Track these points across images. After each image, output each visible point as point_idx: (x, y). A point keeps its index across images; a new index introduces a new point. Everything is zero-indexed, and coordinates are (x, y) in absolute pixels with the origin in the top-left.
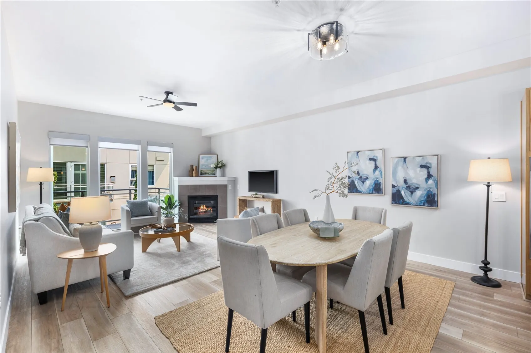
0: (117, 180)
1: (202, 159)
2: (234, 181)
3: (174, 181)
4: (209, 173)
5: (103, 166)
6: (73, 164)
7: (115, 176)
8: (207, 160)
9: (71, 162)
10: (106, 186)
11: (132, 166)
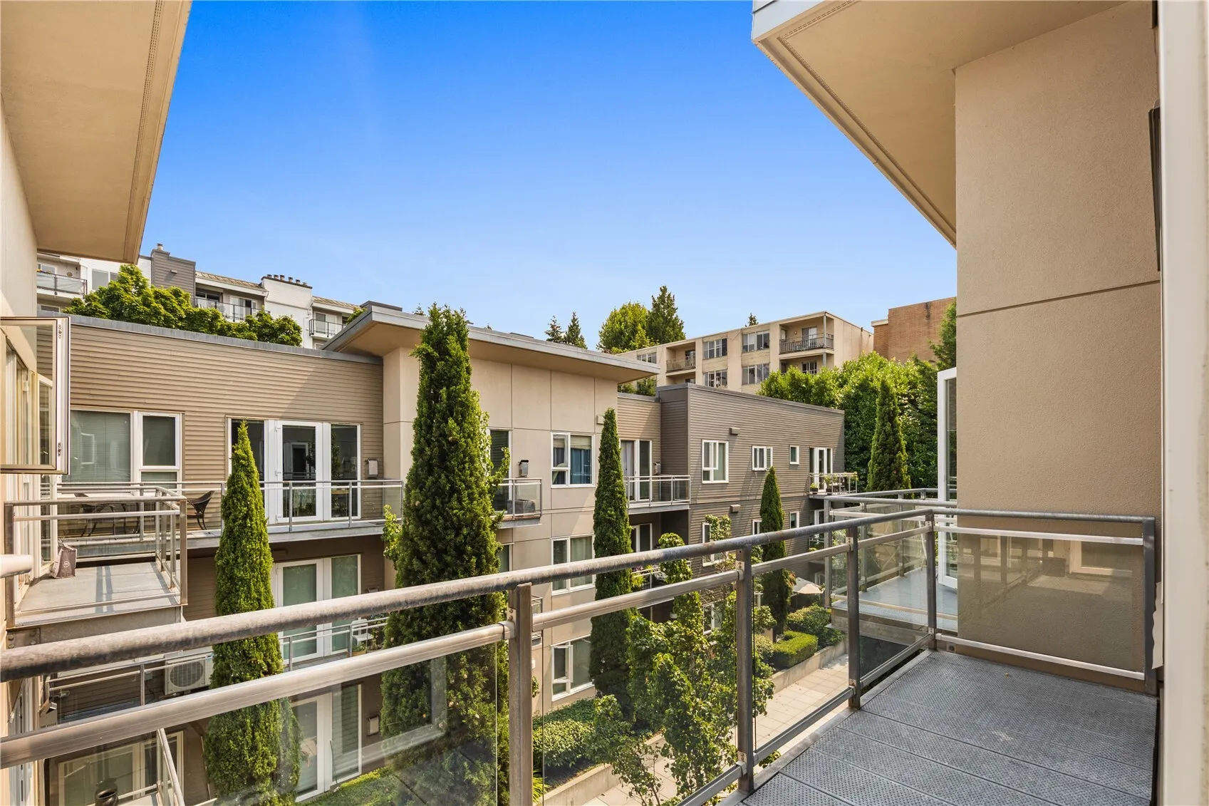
7: (527, 461)
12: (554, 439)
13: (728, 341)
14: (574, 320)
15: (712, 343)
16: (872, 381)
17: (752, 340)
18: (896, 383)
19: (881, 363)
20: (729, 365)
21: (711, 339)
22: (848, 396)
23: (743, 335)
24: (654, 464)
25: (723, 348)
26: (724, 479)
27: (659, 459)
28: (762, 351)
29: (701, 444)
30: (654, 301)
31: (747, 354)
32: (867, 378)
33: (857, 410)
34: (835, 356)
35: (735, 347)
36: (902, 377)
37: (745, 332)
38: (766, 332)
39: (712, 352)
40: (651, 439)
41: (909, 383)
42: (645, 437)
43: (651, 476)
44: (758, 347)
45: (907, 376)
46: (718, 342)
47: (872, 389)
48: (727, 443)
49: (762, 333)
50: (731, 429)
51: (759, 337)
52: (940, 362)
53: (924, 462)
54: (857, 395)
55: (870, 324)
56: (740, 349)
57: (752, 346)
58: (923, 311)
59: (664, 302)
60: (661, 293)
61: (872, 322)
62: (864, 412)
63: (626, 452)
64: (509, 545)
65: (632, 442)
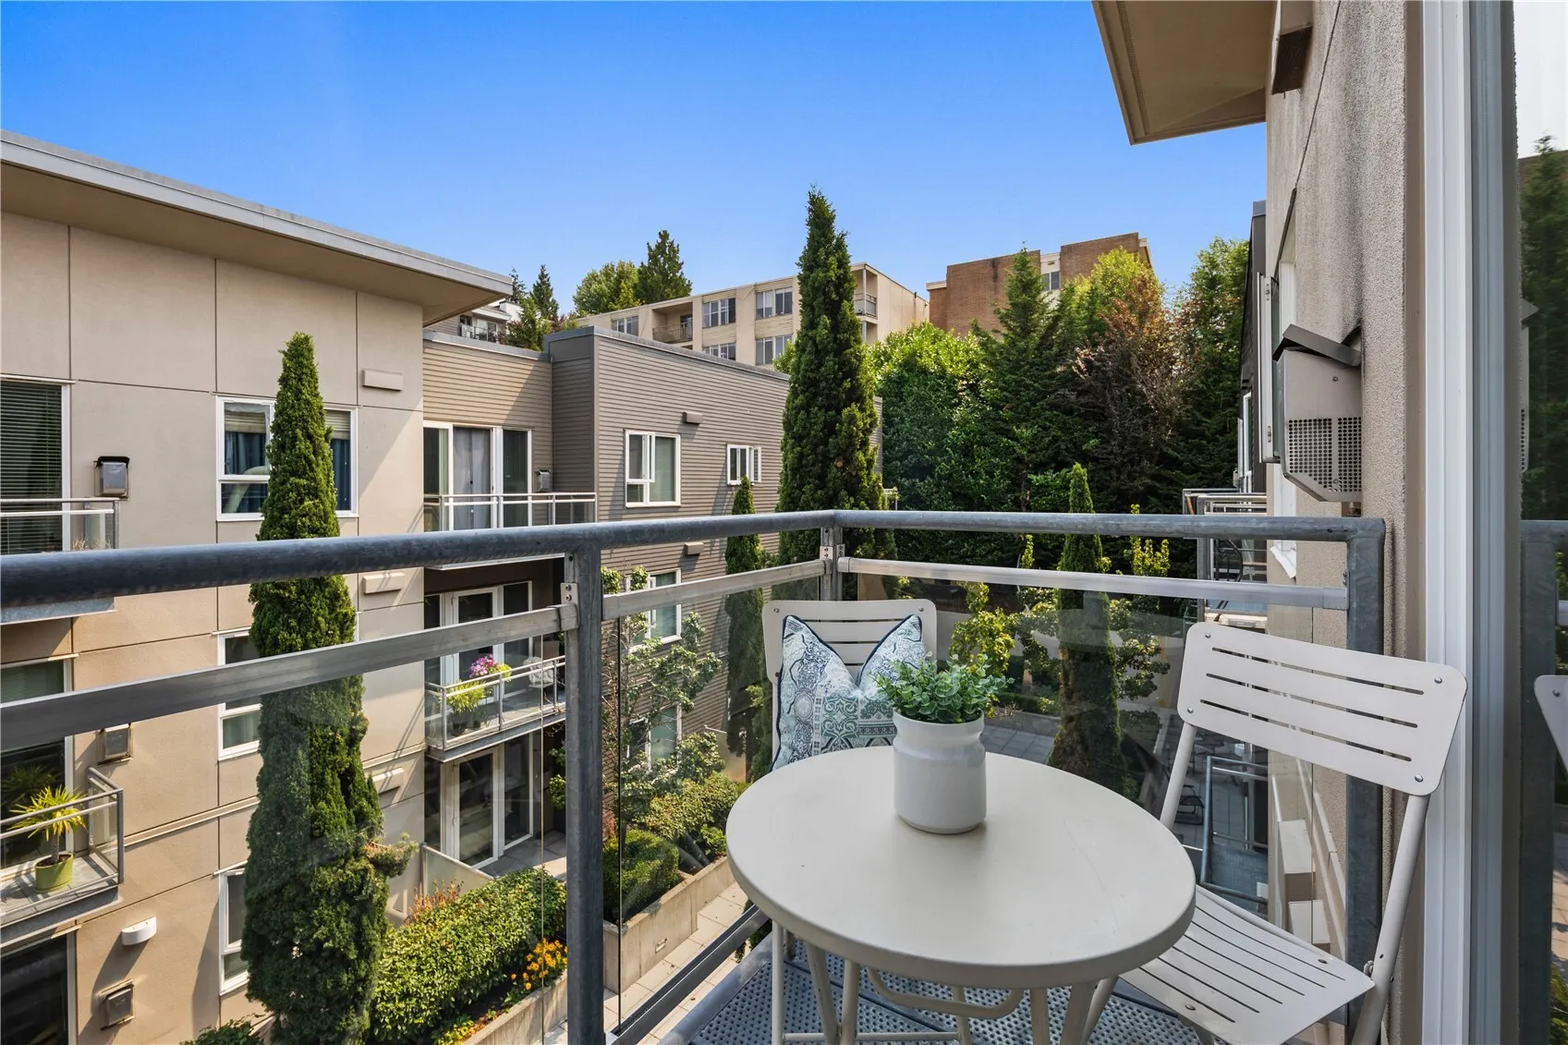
5: (41, 396)
7: (126, 460)
10: (67, 512)
11: (231, 408)
12: (227, 412)
13: (737, 301)
14: (542, 276)
15: (715, 305)
16: (921, 357)
17: (769, 302)
18: (952, 360)
19: (935, 336)
20: (738, 335)
21: (714, 299)
22: (888, 378)
23: (757, 293)
24: (537, 474)
25: (730, 312)
26: (673, 499)
27: (547, 462)
28: (781, 317)
29: (624, 438)
30: (650, 248)
31: (764, 320)
32: (915, 353)
33: (902, 399)
34: (879, 327)
35: (745, 310)
36: (961, 353)
37: (760, 289)
38: (788, 291)
39: (715, 317)
40: (529, 427)
41: (969, 362)
42: (516, 424)
43: (530, 493)
44: (777, 312)
45: (967, 352)
46: (723, 301)
47: (921, 368)
48: (678, 439)
49: (783, 291)
50: (685, 414)
51: (779, 297)
52: (1006, 332)
53: (987, 473)
54: (901, 377)
55: (925, 288)
56: (753, 314)
57: (769, 310)
58: (988, 271)
59: (664, 253)
60: (660, 241)
61: (928, 285)
62: (910, 401)
63: (470, 450)
64: (61, 661)
65: (487, 432)
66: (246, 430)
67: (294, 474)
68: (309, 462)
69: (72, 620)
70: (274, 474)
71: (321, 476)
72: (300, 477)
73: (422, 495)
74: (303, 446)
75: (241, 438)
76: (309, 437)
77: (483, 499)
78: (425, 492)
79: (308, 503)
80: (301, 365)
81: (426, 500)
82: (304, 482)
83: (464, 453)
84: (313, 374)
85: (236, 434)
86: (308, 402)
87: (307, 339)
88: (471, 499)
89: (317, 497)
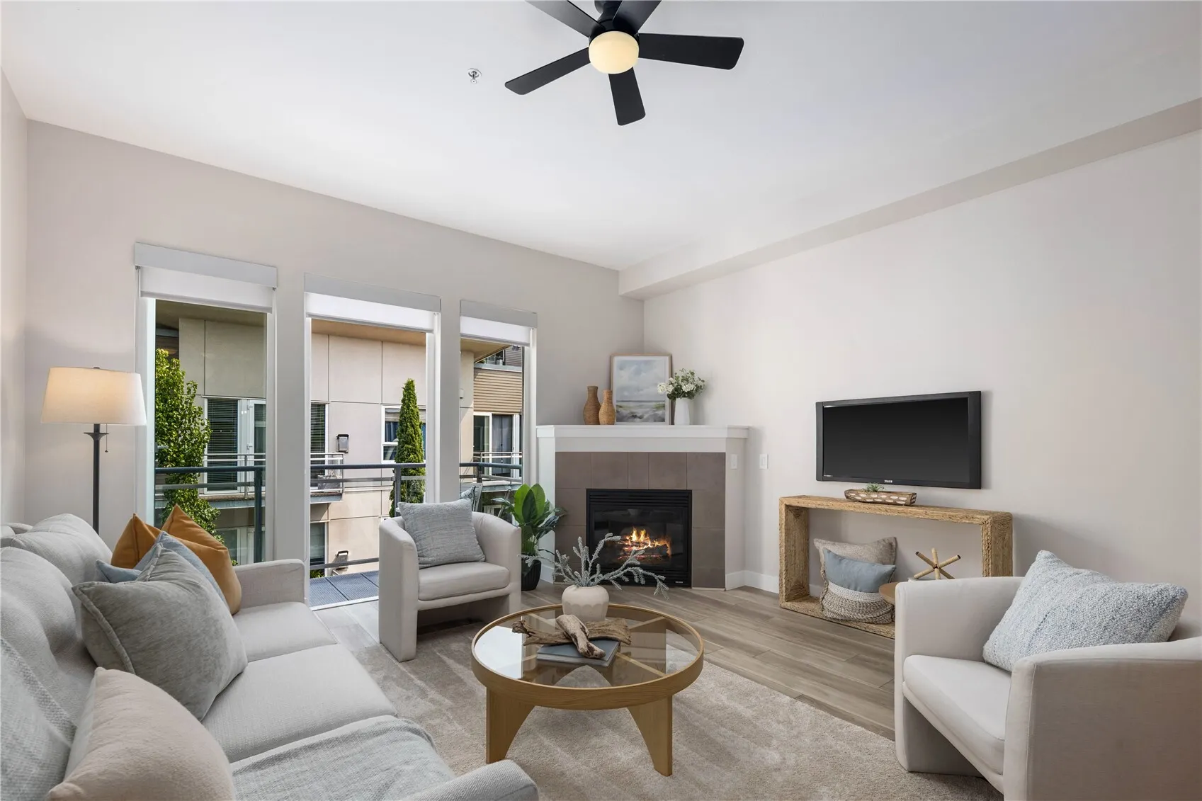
0: (352, 444)
1: (621, 368)
2: (746, 439)
3: (537, 438)
4: (645, 417)
5: (319, 409)
6: (252, 403)
7: (347, 436)
8: (638, 372)
9: (249, 398)
10: (327, 459)
11: (388, 411)
12: (386, 412)
63: (501, 428)
64: (324, 523)
65: (511, 416)
66: (393, 420)
67: (407, 443)
68: (412, 438)
69: (328, 504)
70: (399, 442)
71: (417, 444)
72: (409, 444)
73: (472, 452)
74: (410, 430)
75: (392, 424)
76: (413, 426)
77: (508, 454)
78: (474, 451)
79: (412, 456)
80: (410, 394)
81: (474, 455)
82: (410, 447)
83: (498, 430)
84: (414, 397)
85: (390, 422)
86: (412, 410)
87: (412, 381)
88: (502, 454)
89: (415, 453)
